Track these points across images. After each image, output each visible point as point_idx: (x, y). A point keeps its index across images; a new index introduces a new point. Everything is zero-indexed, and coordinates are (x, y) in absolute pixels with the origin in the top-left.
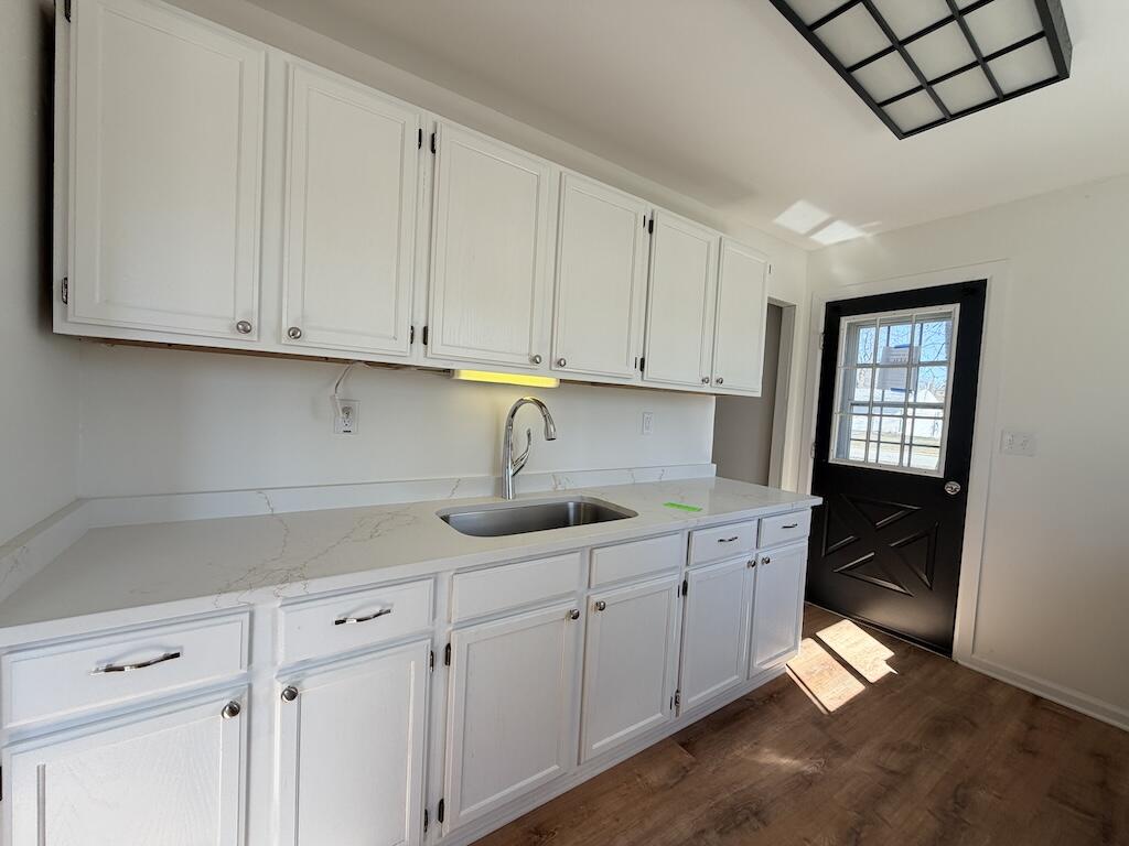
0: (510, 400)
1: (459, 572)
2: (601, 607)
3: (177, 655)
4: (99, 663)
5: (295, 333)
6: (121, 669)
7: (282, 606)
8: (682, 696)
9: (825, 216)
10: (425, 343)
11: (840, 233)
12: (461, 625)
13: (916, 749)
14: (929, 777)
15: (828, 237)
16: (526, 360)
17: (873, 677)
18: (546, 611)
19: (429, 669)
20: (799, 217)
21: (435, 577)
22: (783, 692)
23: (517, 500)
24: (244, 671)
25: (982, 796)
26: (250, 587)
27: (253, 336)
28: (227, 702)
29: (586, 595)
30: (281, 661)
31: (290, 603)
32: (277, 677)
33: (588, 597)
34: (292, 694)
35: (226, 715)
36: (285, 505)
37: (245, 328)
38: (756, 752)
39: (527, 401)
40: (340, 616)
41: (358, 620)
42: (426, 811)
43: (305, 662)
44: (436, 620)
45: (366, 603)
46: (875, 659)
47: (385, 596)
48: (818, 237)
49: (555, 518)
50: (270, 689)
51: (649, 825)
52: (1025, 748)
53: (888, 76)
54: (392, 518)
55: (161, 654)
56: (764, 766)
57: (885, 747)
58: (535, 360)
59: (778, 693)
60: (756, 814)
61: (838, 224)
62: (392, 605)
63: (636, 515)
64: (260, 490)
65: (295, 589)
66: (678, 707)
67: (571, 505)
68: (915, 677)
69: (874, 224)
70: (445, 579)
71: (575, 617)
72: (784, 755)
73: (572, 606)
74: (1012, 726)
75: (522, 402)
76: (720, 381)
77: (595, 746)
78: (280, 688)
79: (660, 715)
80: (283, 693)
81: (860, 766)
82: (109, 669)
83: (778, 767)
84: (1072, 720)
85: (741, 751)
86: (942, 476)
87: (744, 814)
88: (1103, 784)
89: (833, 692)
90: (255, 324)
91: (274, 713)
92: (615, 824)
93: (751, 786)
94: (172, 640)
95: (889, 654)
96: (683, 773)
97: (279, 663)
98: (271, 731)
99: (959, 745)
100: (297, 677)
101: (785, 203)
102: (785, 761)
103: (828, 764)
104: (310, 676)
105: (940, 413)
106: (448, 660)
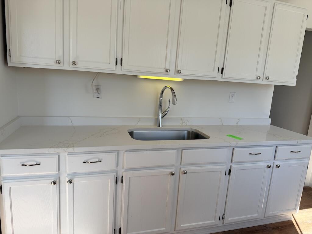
0: (161, 86)
1: (127, 151)
2: (185, 173)
3: (39, 164)
4: (21, 163)
5: (74, 63)
6: (26, 165)
7: (68, 155)
8: (226, 216)
10: (121, 65)
12: (127, 170)
16: (163, 71)
18: (161, 170)
19: (115, 183)
21: (118, 152)
22: (285, 227)
23: (163, 128)
24: (57, 172)
26: (58, 147)
27: (61, 65)
28: (53, 180)
29: (179, 167)
30: (68, 172)
31: (70, 154)
32: (67, 176)
33: (180, 168)
34: (70, 182)
35: (52, 184)
36: (77, 123)
37: (59, 62)
39: (168, 88)
40: (85, 160)
41: (91, 163)
42: (115, 230)
43: (75, 173)
44: (119, 167)
45: (93, 157)
47: (100, 156)
50: (64, 179)
54: (111, 130)
55: (35, 163)
58: (167, 71)
59: (282, 227)
62: (102, 159)
63: (209, 138)
64: (69, 117)
65: (71, 150)
66: (223, 220)
67: (186, 132)
70: (121, 153)
71: (173, 174)
73: (173, 170)
75: (166, 87)
76: (267, 78)
77: (181, 226)
78: (67, 179)
79: (213, 221)
80: (68, 181)
82: (23, 165)
90: (62, 61)
91: (66, 187)
94: (38, 159)
97: (67, 172)
98: (66, 192)
100: (73, 177)
104: (76, 178)
106: (122, 182)
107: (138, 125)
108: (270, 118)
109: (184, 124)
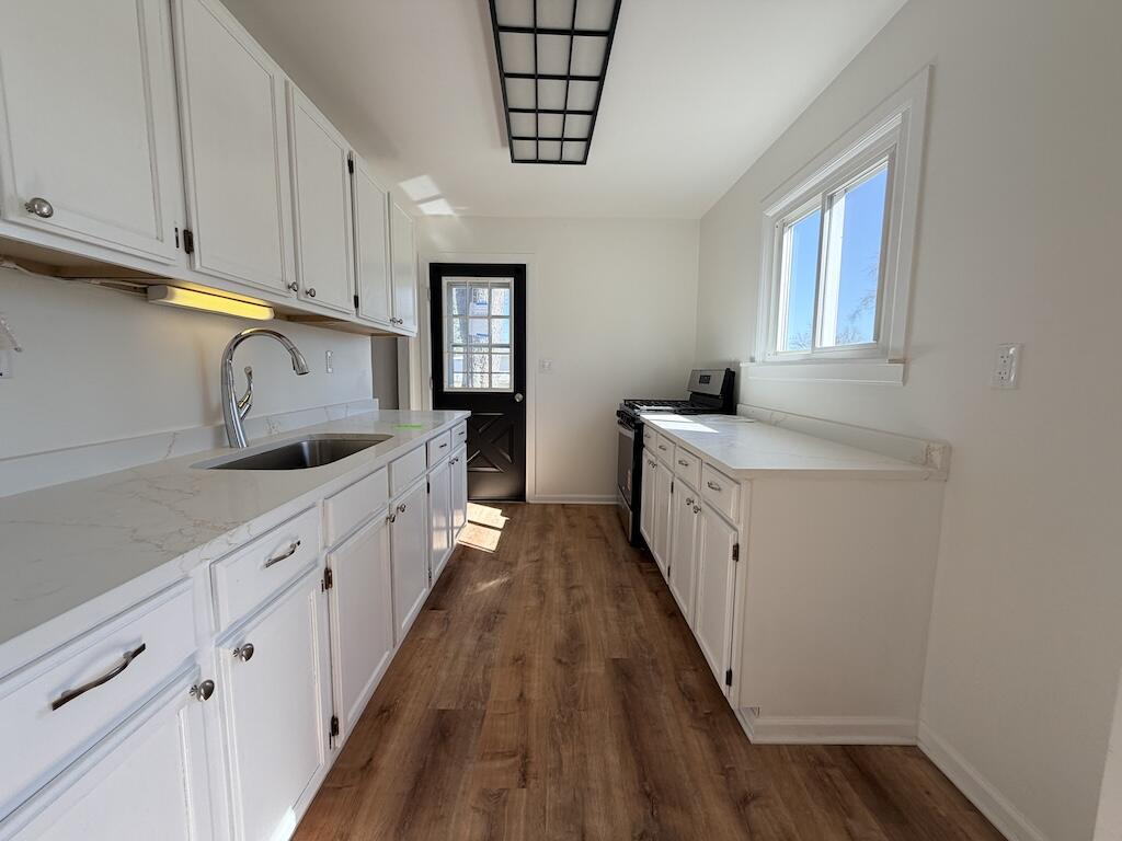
2: (402, 509)
3: (142, 649)
8: (432, 571)
9: (435, 192)
10: (188, 251)
11: (441, 208)
12: (333, 548)
13: (538, 547)
14: (551, 555)
15: (429, 209)
17: (501, 526)
20: (417, 187)
22: (463, 554)
25: (570, 551)
33: (389, 505)
34: (248, 652)
38: (475, 588)
45: (275, 544)
46: (495, 517)
48: (423, 207)
49: (291, 458)
51: (451, 655)
52: (572, 526)
53: (523, 125)
56: (485, 591)
57: (527, 553)
58: (292, 287)
60: (498, 613)
61: (442, 202)
63: (389, 437)
68: (518, 517)
69: (463, 208)
72: (489, 581)
73: (386, 513)
74: (563, 521)
76: (401, 322)
81: (523, 565)
83: (491, 588)
84: (578, 508)
85: (467, 592)
86: (512, 391)
87: (491, 618)
88: (597, 526)
89: (489, 541)
92: (431, 669)
93: (486, 604)
95: (500, 511)
96: (447, 621)
99: (552, 537)
101: (413, 173)
102: (491, 584)
103: (511, 573)
104: (249, 632)
105: (508, 350)
106: (329, 584)
107: (171, 456)
108: (374, 397)
109: (274, 432)
